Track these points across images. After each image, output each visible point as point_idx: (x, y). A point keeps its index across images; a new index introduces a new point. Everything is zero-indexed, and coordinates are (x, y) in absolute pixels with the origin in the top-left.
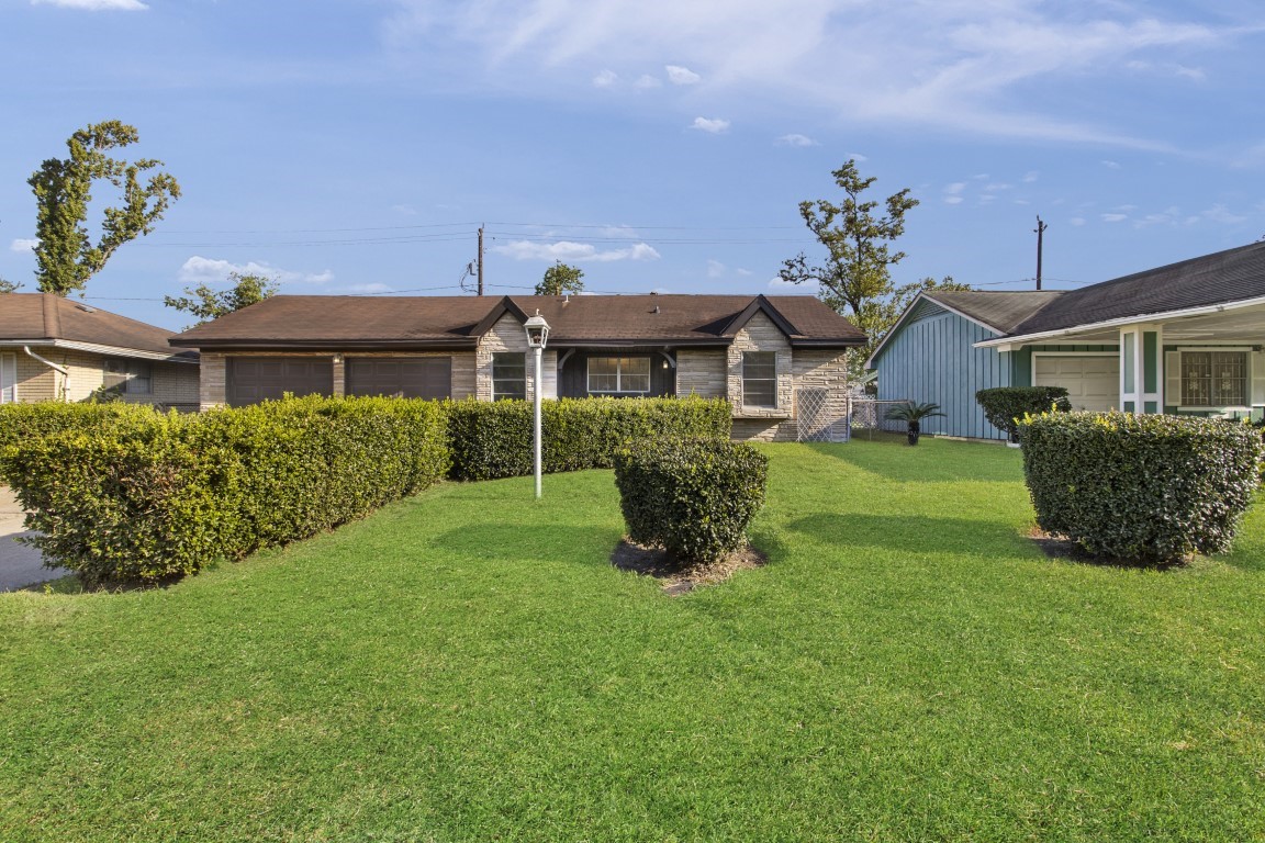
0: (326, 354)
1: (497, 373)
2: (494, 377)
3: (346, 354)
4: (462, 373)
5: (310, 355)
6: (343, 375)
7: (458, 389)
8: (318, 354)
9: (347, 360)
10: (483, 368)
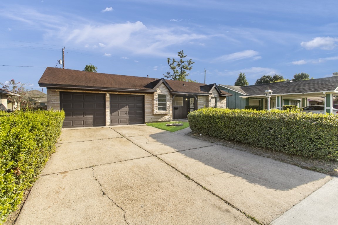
0: (103, 92)
1: (159, 100)
2: (158, 102)
3: (110, 93)
4: (148, 100)
5: (97, 92)
6: (109, 100)
7: (146, 105)
8: (100, 92)
9: (110, 94)
10: (156, 99)
